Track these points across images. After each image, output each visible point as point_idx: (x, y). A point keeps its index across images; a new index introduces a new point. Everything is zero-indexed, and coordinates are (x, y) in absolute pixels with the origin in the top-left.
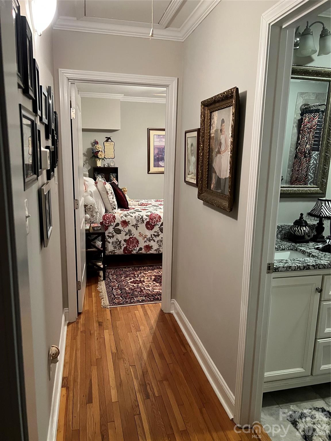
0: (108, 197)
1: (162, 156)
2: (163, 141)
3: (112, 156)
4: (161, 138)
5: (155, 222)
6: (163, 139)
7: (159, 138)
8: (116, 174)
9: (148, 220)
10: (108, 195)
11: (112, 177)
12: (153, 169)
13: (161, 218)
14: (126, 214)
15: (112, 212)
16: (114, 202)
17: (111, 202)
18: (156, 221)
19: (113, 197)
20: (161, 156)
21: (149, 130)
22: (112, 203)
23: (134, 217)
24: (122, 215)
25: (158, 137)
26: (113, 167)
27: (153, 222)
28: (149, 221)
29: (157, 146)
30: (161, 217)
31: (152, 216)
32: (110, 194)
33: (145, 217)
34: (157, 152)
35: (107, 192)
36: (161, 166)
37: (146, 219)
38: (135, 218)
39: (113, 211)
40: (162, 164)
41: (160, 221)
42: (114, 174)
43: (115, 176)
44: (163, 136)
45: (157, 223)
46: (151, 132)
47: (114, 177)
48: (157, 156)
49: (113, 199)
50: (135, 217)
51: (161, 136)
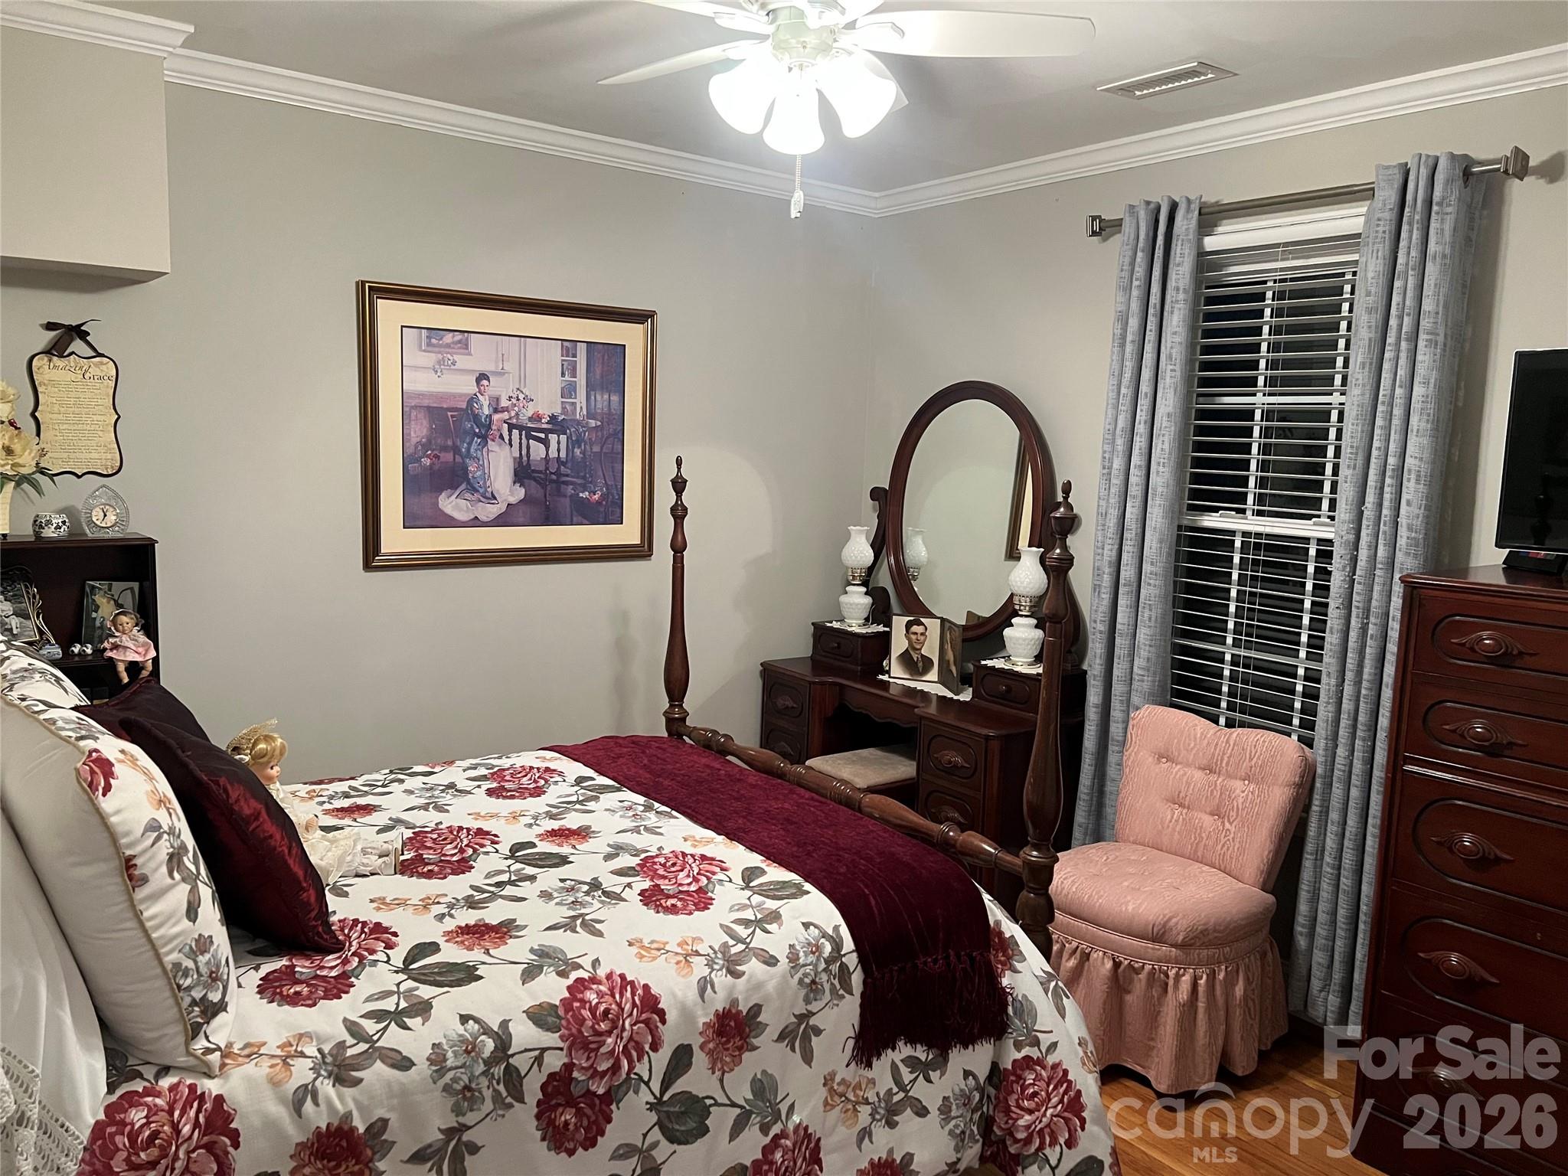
0: (138, 915)
1: (458, 459)
2: (458, 366)
3: (106, 459)
4: (448, 346)
5: (616, 1068)
6: (456, 357)
7: (434, 346)
8: (136, 585)
9: (555, 1062)
10: (141, 894)
11: (104, 609)
12: (395, 538)
13: (662, 1014)
14: (341, 1046)
15: (182, 1060)
16: (203, 944)
17: (170, 959)
18: (626, 1050)
19: (194, 890)
20: (448, 457)
21: (369, 294)
22: (190, 964)
23: (422, 1069)
24: (302, 1072)
25: (429, 344)
26: (111, 535)
27: (603, 1066)
28: (569, 1067)
29: (421, 395)
30: (656, 1000)
31: (586, 1013)
32: (160, 876)
33: (525, 1034)
34: (425, 432)
35: (129, 864)
36: (452, 518)
37: (539, 1060)
38: (441, 1071)
39: (200, 1044)
40: (457, 508)
41: (655, 1047)
42: (118, 586)
43: (128, 600)
44: (459, 337)
45: (631, 1068)
46: (383, 306)
47: (119, 606)
48: (427, 462)
49: (192, 913)
50: (437, 1059)
51: (448, 338)
